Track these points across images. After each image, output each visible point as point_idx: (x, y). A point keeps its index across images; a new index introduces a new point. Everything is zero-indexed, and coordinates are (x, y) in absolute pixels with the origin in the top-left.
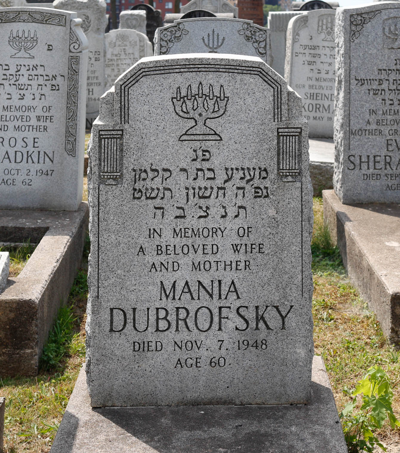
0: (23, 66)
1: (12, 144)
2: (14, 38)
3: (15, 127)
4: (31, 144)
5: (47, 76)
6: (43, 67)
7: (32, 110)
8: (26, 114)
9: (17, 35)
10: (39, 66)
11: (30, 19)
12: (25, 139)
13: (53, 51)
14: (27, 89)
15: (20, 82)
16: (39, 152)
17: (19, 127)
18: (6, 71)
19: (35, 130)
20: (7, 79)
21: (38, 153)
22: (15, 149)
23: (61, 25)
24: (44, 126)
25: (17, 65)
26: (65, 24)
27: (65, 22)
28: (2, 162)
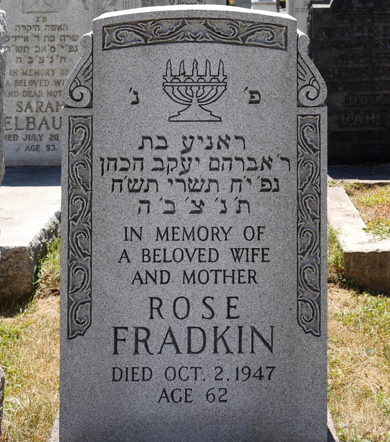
0: (196, 139)
1: (181, 311)
2: (175, 77)
3: (185, 273)
4: (221, 309)
5: (250, 159)
7: (222, 236)
8: (209, 244)
9: (182, 72)
10: (233, 138)
11: (207, 34)
12: (208, 301)
13: (262, 105)
14: (207, 191)
15: (192, 175)
16: (240, 328)
17: (193, 274)
18: (160, 151)
19: (229, 280)
20: (162, 169)
21: (238, 329)
22: (189, 322)
23: (277, 48)
24: (249, 271)
25: (185, 138)
26: (286, 46)
27: (286, 40)
28: (160, 353)
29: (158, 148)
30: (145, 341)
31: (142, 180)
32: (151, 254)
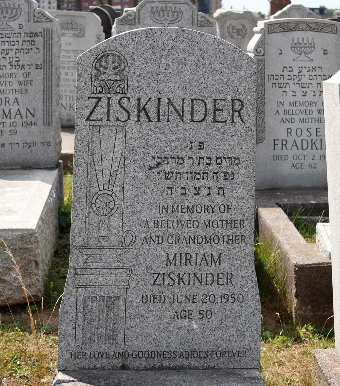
0: (304, 68)
1: (299, 133)
2: (295, 44)
3: (300, 119)
4: (314, 133)
5: (324, 76)
6: (320, 69)
7: (314, 105)
8: (309, 108)
9: (298, 42)
10: (317, 68)
11: (307, 28)
12: (309, 130)
13: (328, 55)
14: (308, 87)
15: (302, 81)
16: (321, 140)
17: (303, 119)
19: (317, 122)
20: (291, 79)
22: (302, 138)
23: (333, 33)
25: (299, 67)
26: (337, 32)
27: (337, 31)
28: (291, 149)
29: (289, 71)
30: (285, 145)
31: (284, 83)
32: (287, 112)
